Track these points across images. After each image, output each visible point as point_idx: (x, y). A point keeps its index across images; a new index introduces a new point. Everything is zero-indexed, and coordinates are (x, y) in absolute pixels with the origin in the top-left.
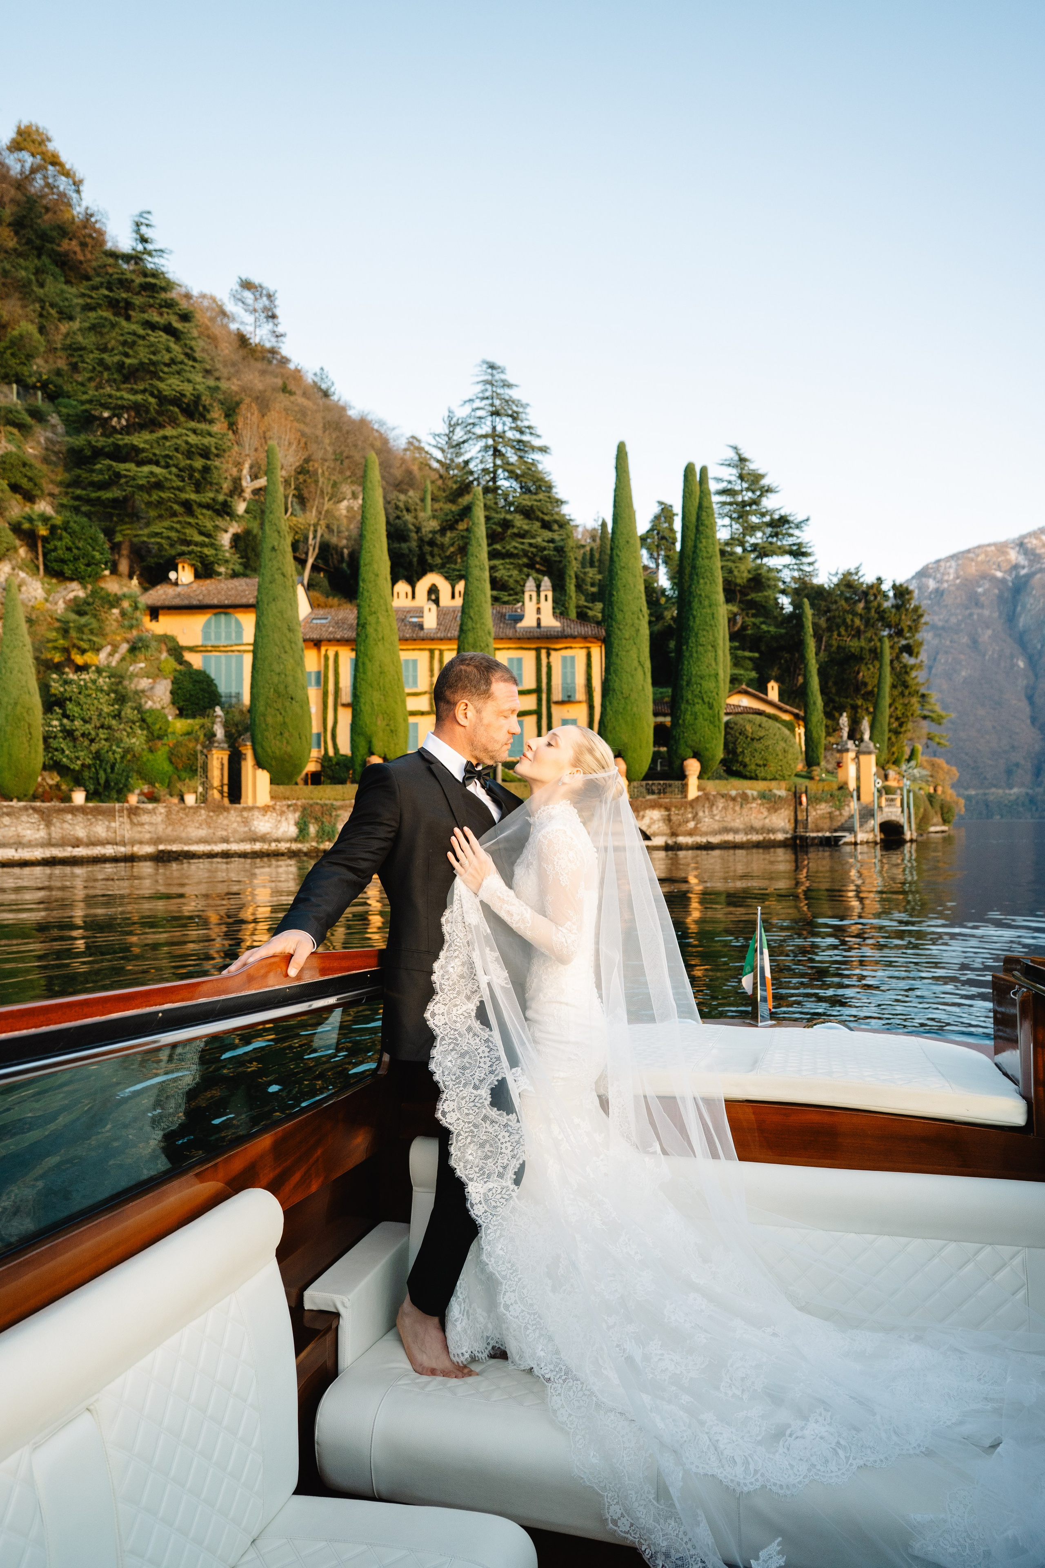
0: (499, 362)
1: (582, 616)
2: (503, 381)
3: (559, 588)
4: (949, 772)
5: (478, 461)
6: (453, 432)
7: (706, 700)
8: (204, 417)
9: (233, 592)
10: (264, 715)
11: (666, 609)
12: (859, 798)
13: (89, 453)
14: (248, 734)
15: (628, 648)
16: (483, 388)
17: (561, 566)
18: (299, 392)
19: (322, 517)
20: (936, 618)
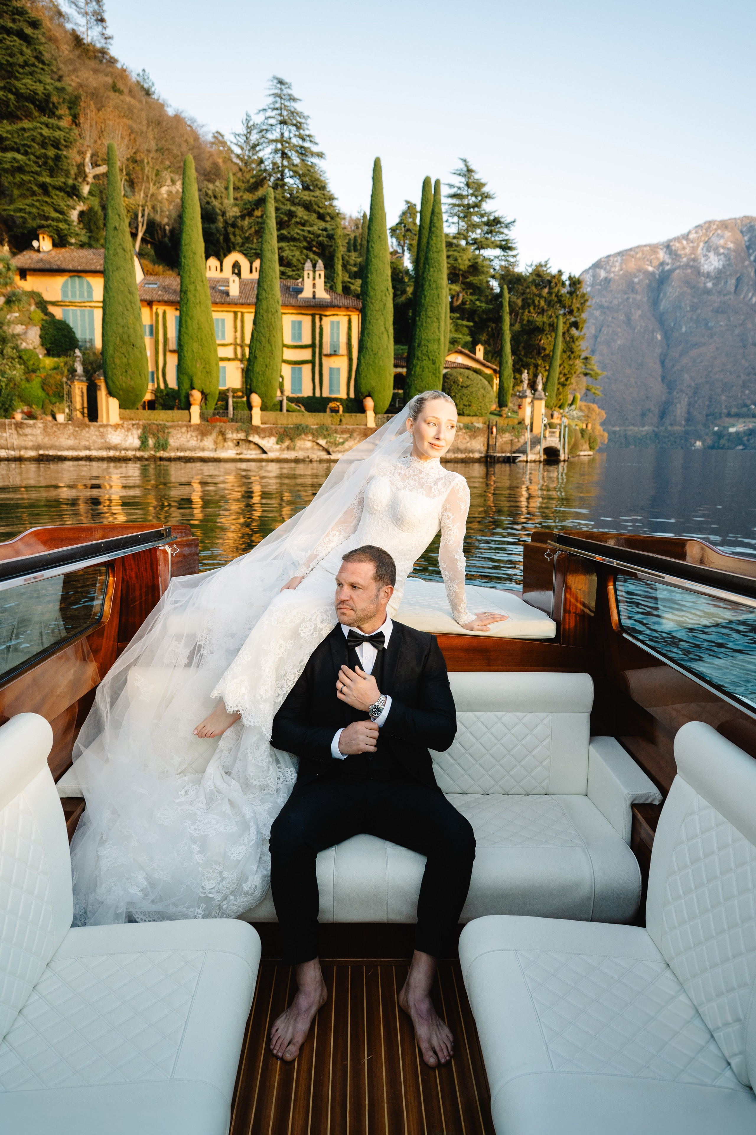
0: (286, 79)
1: (346, 290)
2: (289, 95)
3: (329, 267)
4: (599, 414)
5: (270, 161)
6: (250, 133)
7: (431, 357)
8: (54, 113)
9: (84, 260)
10: (113, 357)
11: (408, 286)
12: (531, 430)
14: (101, 371)
15: (378, 317)
16: (274, 100)
17: (332, 250)
18: (126, 91)
19: (149, 199)
20: (603, 300)
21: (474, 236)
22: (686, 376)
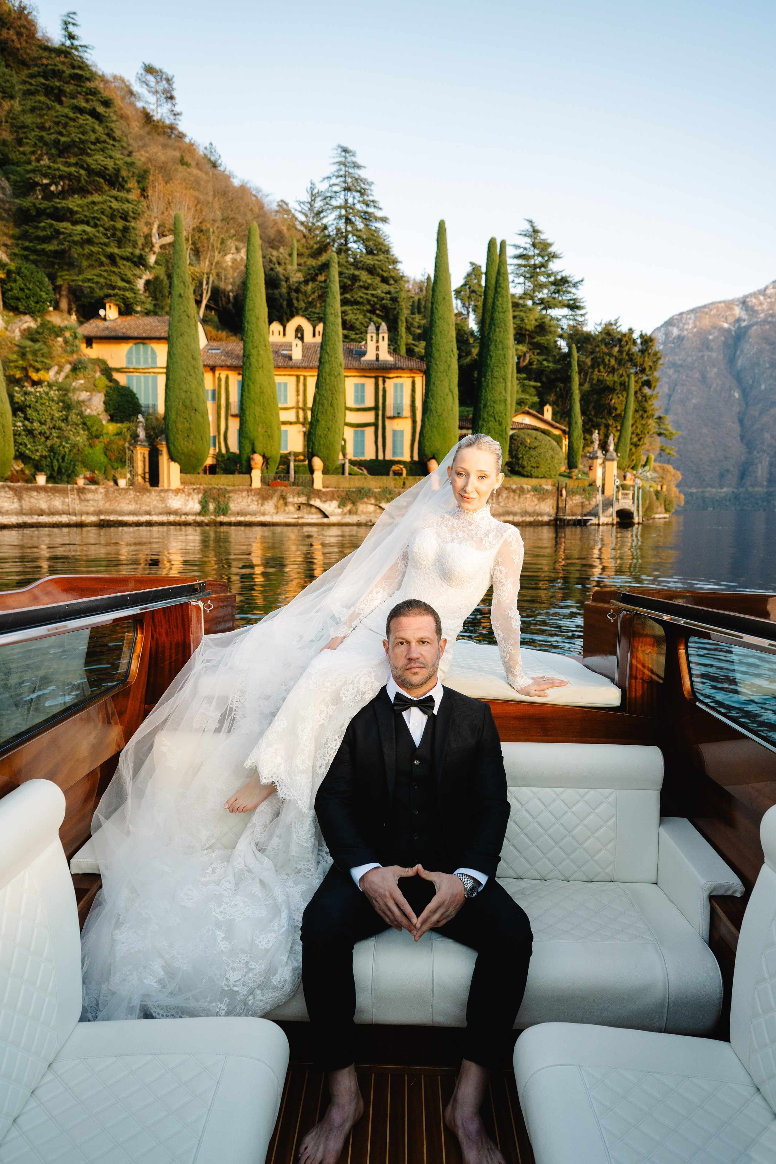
0: (351, 147)
1: (410, 352)
2: (354, 163)
3: (393, 329)
4: (676, 475)
5: (334, 227)
6: (314, 200)
7: (497, 419)
8: (123, 187)
9: (149, 327)
10: (175, 422)
11: (473, 347)
12: (603, 493)
13: (34, 213)
14: (164, 436)
15: (442, 378)
16: (338, 168)
17: (395, 312)
18: (193, 164)
19: (213, 267)
20: (677, 358)
21: (540, 296)
22: (767, 435)
